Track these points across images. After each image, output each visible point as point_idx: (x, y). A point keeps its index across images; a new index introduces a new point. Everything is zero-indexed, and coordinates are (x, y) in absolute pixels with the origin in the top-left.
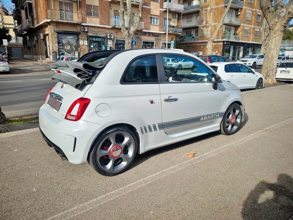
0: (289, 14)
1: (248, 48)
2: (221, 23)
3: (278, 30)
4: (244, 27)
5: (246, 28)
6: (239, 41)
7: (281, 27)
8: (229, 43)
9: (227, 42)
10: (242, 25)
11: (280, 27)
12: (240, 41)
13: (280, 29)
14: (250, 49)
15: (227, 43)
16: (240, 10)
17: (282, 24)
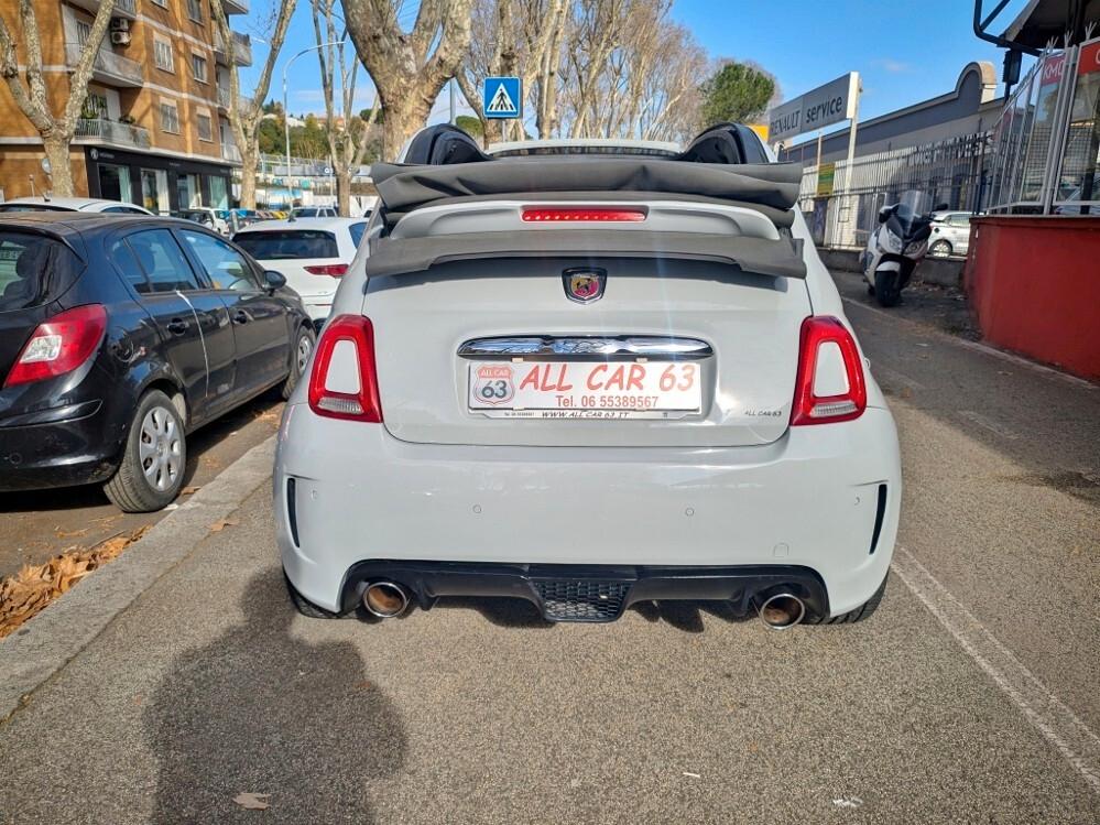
0: (441, 66)
1: (183, 176)
2: (86, 70)
3: (413, 114)
4: (154, 94)
5: (163, 100)
6: (148, 148)
7: (421, 104)
8: (111, 156)
9: (100, 149)
10: (147, 85)
11: (417, 104)
12: (153, 150)
13: (418, 111)
14: (190, 182)
15: (102, 155)
16: (125, 26)
17: (424, 97)
